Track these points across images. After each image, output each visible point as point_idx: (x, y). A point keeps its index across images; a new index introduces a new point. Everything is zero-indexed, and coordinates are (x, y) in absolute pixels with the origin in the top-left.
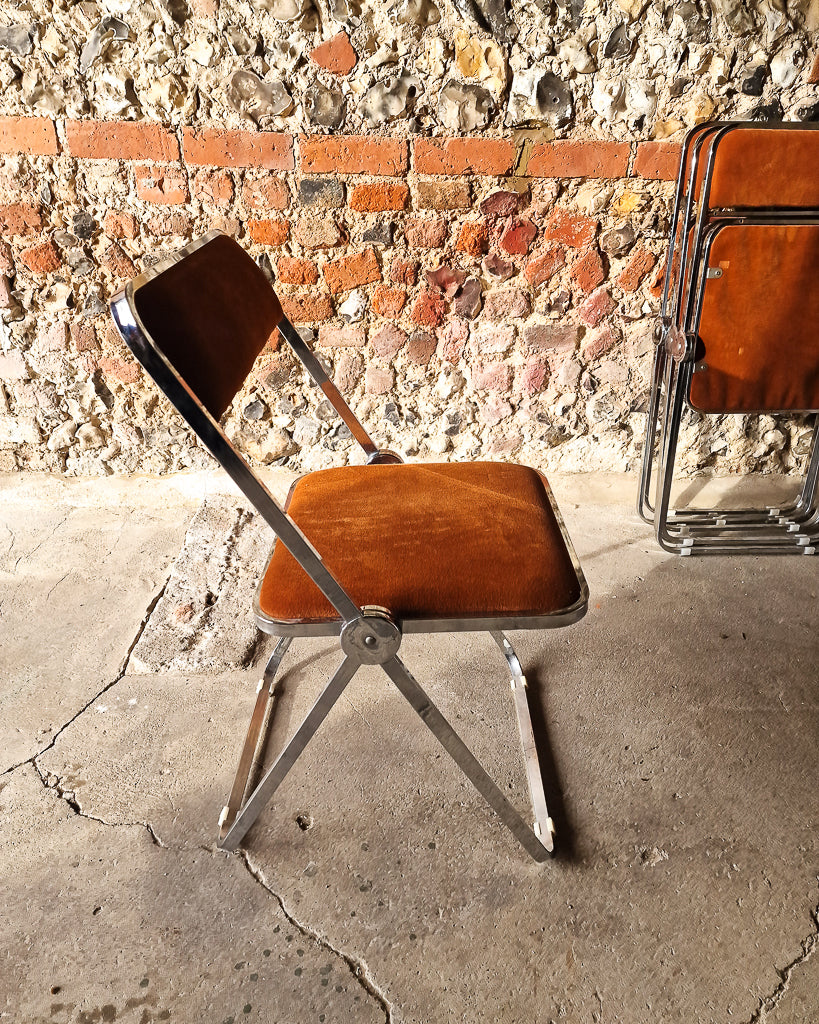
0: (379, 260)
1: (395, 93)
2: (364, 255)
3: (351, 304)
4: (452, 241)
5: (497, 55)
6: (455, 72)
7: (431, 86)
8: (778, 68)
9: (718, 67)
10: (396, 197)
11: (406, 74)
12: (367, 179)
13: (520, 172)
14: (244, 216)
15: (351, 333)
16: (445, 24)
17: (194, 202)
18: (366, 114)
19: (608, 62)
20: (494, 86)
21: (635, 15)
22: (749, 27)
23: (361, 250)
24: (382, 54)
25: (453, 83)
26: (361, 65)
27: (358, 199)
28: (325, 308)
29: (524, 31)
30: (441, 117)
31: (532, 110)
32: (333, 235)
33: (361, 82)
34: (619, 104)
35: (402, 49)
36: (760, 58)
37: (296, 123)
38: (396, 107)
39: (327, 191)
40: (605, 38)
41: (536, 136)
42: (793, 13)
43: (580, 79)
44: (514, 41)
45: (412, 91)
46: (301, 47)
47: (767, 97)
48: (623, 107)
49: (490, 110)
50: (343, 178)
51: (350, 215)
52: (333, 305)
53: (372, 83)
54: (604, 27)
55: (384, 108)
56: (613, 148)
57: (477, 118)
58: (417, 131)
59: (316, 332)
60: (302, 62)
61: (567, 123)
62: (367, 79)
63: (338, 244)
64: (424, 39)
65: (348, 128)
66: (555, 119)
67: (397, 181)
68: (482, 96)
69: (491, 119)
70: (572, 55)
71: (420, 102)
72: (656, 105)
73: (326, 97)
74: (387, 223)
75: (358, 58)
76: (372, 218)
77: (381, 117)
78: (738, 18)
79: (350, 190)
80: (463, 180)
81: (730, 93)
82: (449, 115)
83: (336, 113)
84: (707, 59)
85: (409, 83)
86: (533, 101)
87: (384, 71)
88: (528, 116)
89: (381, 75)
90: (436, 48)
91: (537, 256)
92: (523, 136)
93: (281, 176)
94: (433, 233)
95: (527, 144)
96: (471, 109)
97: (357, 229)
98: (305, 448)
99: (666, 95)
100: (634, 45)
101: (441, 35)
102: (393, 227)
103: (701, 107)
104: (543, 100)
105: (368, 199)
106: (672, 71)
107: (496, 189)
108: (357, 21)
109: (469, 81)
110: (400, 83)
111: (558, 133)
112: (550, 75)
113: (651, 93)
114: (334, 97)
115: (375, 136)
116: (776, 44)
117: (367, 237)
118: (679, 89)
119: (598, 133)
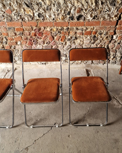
0: (21, 37)
1: (18, 16)
2: (19, 37)
3: (19, 43)
4: (31, 35)
5: (31, 11)
6: (26, 13)
7: (23, 15)
8: (72, 11)
9: (63, 12)
10: (22, 29)
11: (19, 13)
12: (17, 27)
13: (38, 26)
15: (20, 46)
16: (23, 7)
18: (15, 19)
19: (47, 11)
20: (32, 15)
21: (50, 5)
22: (66, 6)
24: (15, 11)
25: (26, 15)
27: (16, 30)
28: (15, 44)
29: (35, 7)
30: (25, 19)
31: (38, 18)
33: (13, 15)
34: (50, 16)
35: (18, 10)
36: (69, 10)
37: (5, 20)
38: (19, 18)
39: (12, 29)
40: (46, 8)
41: (39, 21)
42: (72, 3)
43: (44, 14)
44: (34, 9)
45: (21, 16)
46: (4, 10)
47: (71, 15)
48: (51, 17)
49: (32, 18)
50: (14, 27)
51: (16, 32)
52: (17, 43)
53: (15, 15)
54: (46, 7)
55: (17, 18)
56: (50, 23)
57: (30, 19)
58: (22, 21)
59: (15, 47)
60: (4, 12)
61: (43, 19)
62: (14, 14)
63: (15, 35)
64: (21, 9)
65: (13, 21)
66: (41, 19)
67: (21, 27)
68: (30, 16)
69: (32, 19)
70: (41, 11)
71: (22, 17)
73: (9, 17)
74: (21, 33)
75: (12, 12)
76: (19, 32)
78: (64, 5)
80: (30, 27)
81: (66, 15)
82: (26, 19)
83: (11, 19)
84: (61, 11)
85: (20, 15)
86: (38, 17)
87: (16, 13)
88: (37, 19)
90: (23, 10)
91: (43, 37)
92: (37, 21)
93: (5, 27)
94: (28, 34)
95: (38, 23)
96: (29, 18)
97: (17, 34)
98: (17, 61)
99: (56, 16)
100: (51, 9)
101: (23, 8)
102: (22, 33)
103: (61, 17)
104: (39, 16)
105: (18, 30)
106: (57, 12)
107: (35, 28)
108: (11, 7)
109: (28, 14)
110: (19, 15)
111: (42, 21)
112: (39, 13)
113: (55, 15)
114: (10, 17)
115: (17, 22)
116: (71, 8)
117: (19, 34)
118: (58, 15)
119: (48, 21)
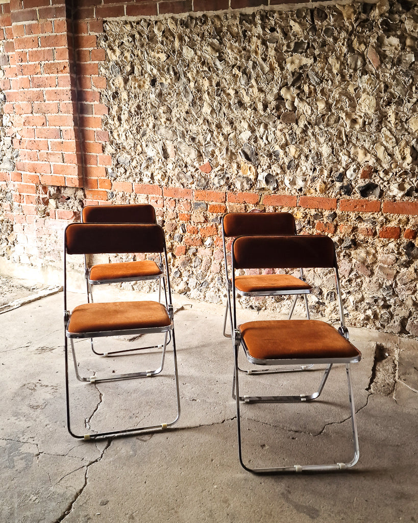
0: (217, 228)
1: (222, 178)
2: (212, 226)
3: (208, 241)
5: (253, 169)
6: (241, 173)
7: (233, 177)
8: (349, 173)
9: (326, 173)
10: (222, 209)
11: (226, 173)
12: (214, 203)
13: (261, 203)
14: (178, 212)
15: (208, 251)
16: (238, 159)
17: (165, 207)
18: (214, 184)
19: (289, 171)
20: (252, 177)
21: (296, 157)
22: (336, 160)
23: (211, 225)
24: (219, 168)
25: (240, 176)
26: (213, 170)
27: (211, 209)
28: (199, 243)
29: (262, 161)
30: (236, 186)
31: (264, 185)
32: (203, 219)
33: (213, 175)
34: (293, 183)
35: (225, 167)
36: (342, 170)
37: (194, 186)
38: (222, 183)
39: (202, 206)
40: (287, 164)
41: (266, 193)
42: (352, 156)
43: (280, 176)
44: (259, 164)
45: (228, 178)
46: (197, 166)
47: (345, 183)
48: (295, 184)
49: (251, 184)
50: (207, 202)
51: (208, 213)
52: (202, 241)
53: (216, 176)
54: (287, 161)
55: (219, 183)
56: (291, 197)
57: (247, 186)
58: (229, 189)
59: (197, 250)
60: (197, 169)
61: (276, 189)
62: (214, 174)
63: (204, 222)
64: (232, 164)
65: (209, 188)
66: (271, 188)
67: (223, 204)
68: (248, 180)
69: (252, 187)
70: (276, 169)
71: (231, 181)
72: (306, 184)
73: (203, 179)
74: (219, 217)
75: (212, 169)
76: (215, 214)
77: (218, 185)
78: (331, 158)
79: (209, 206)
80: (243, 205)
81: (333, 181)
82: (238, 185)
83: (205, 184)
84: (321, 171)
85: (227, 176)
86: (264, 182)
87: (220, 172)
88: (263, 186)
89: (219, 173)
90: (235, 166)
92: (262, 192)
93: (189, 201)
95: (263, 195)
96: (245, 184)
97: (211, 218)
98: (192, 290)
99: (309, 182)
100: (298, 166)
101: (237, 163)
102: (221, 218)
103: (321, 185)
104: (267, 182)
105: (214, 209)
106: (311, 174)
107: (254, 208)
108: (212, 159)
109: (245, 176)
110: (224, 176)
111: (273, 192)
112: (269, 174)
113: (305, 180)
114: (205, 179)
115: (217, 191)
116: (347, 166)
117: (213, 220)
118: (313, 180)
119: (287, 193)
